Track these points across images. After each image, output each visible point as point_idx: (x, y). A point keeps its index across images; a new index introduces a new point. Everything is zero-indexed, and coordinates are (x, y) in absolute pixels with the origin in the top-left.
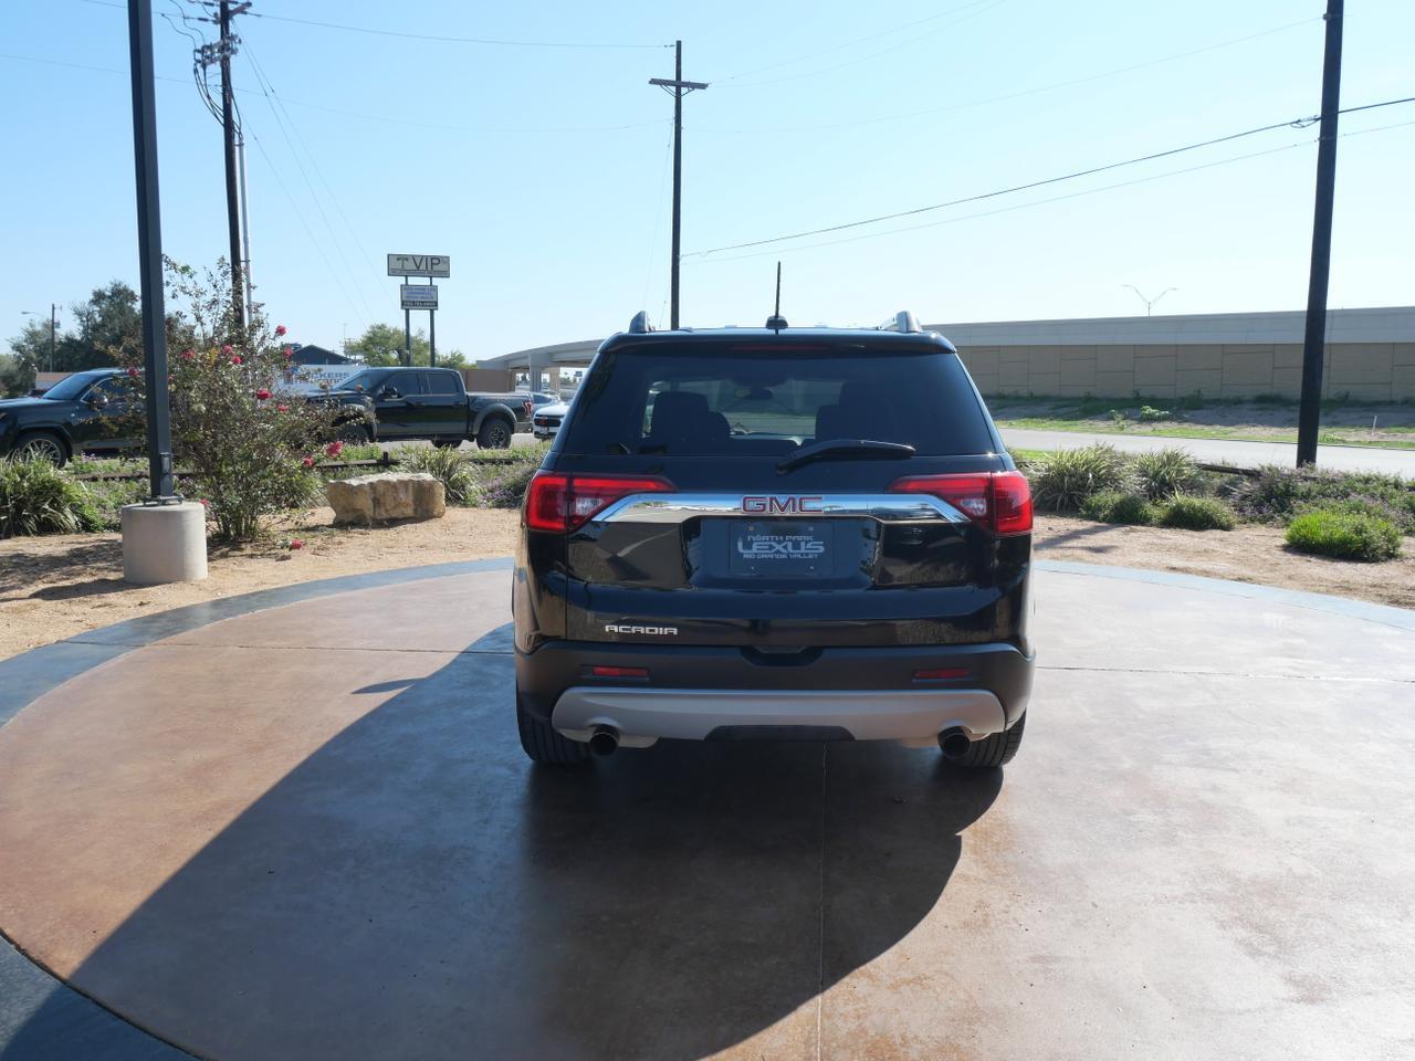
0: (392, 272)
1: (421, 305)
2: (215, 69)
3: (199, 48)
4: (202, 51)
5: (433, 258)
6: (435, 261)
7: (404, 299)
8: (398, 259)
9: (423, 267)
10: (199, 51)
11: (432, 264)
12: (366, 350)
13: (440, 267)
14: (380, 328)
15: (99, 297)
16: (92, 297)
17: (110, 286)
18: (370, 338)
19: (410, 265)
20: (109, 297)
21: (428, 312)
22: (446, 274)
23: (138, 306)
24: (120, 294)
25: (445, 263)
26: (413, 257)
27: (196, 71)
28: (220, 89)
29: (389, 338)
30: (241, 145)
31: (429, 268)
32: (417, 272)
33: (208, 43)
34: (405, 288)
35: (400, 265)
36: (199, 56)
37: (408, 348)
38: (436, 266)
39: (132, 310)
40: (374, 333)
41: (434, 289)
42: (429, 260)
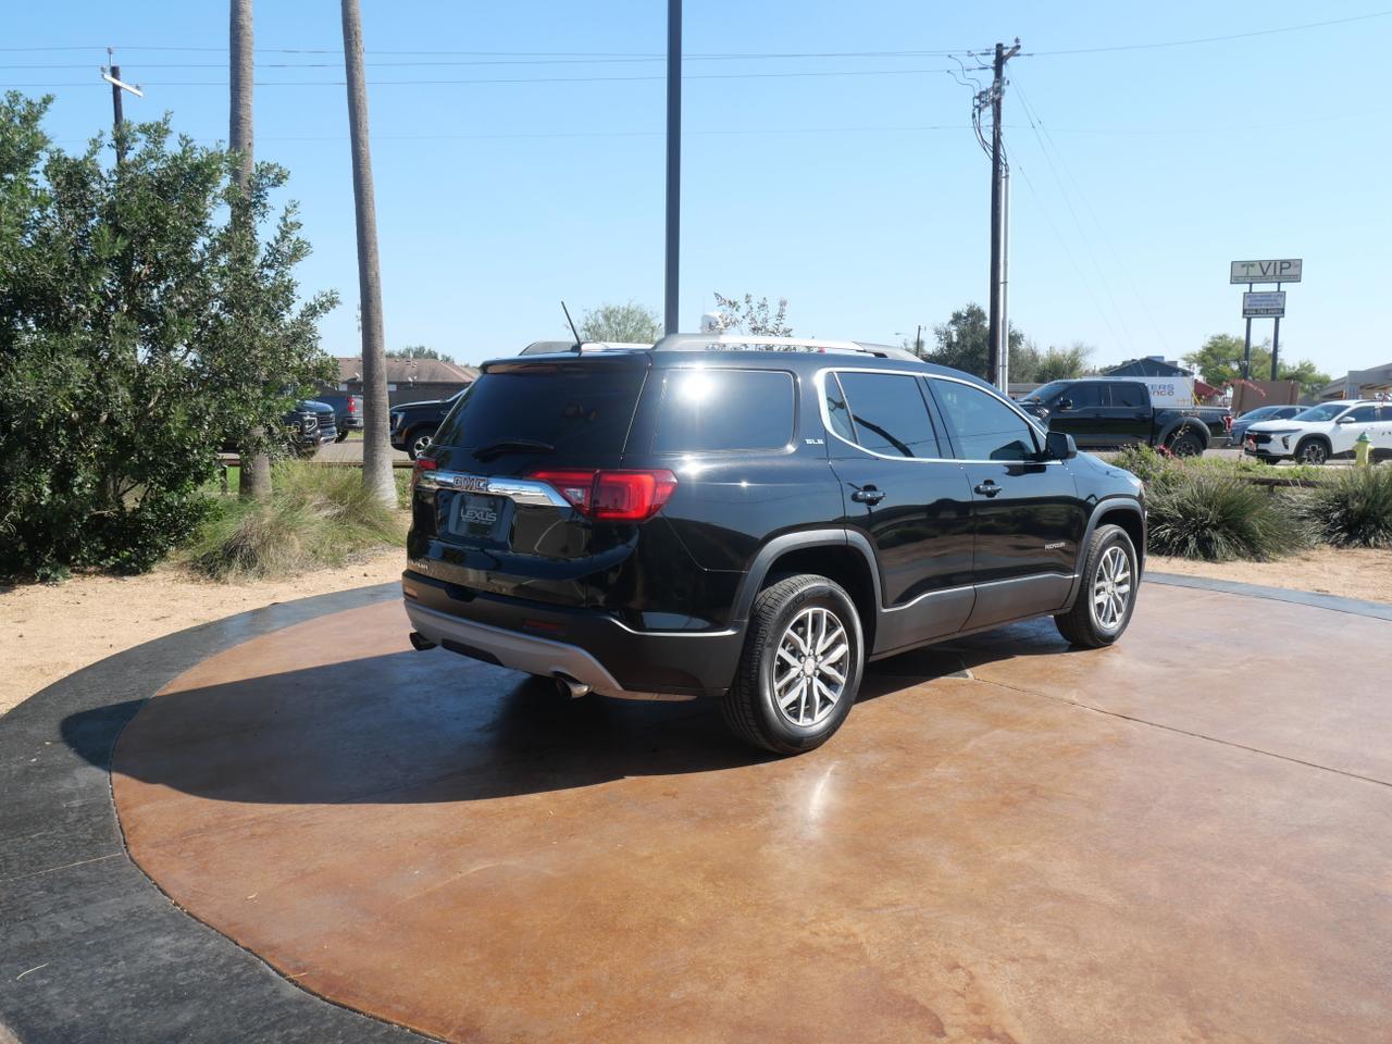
0: (1235, 280)
1: (1266, 313)
2: (989, 111)
3: (977, 95)
4: (979, 97)
5: (1282, 262)
6: (1285, 265)
7: (1247, 307)
8: (1243, 266)
9: (1270, 272)
10: (977, 98)
11: (1281, 269)
12: (1205, 361)
13: (1292, 271)
14: (1220, 338)
15: (957, 318)
16: (951, 318)
17: (966, 309)
18: (1209, 350)
19: (1256, 271)
20: (965, 318)
21: (1273, 319)
22: (1296, 278)
23: (987, 324)
24: (975, 314)
25: (1296, 266)
26: (1260, 263)
27: (974, 116)
28: (991, 129)
29: (1229, 349)
30: (1007, 177)
31: (1278, 273)
32: (1264, 278)
33: (984, 89)
34: (1248, 296)
35: (1244, 272)
36: (977, 102)
37: (1247, 359)
38: (1287, 270)
39: (982, 326)
40: (1215, 344)
41: (1281, 295)
42: (1278, 264)
